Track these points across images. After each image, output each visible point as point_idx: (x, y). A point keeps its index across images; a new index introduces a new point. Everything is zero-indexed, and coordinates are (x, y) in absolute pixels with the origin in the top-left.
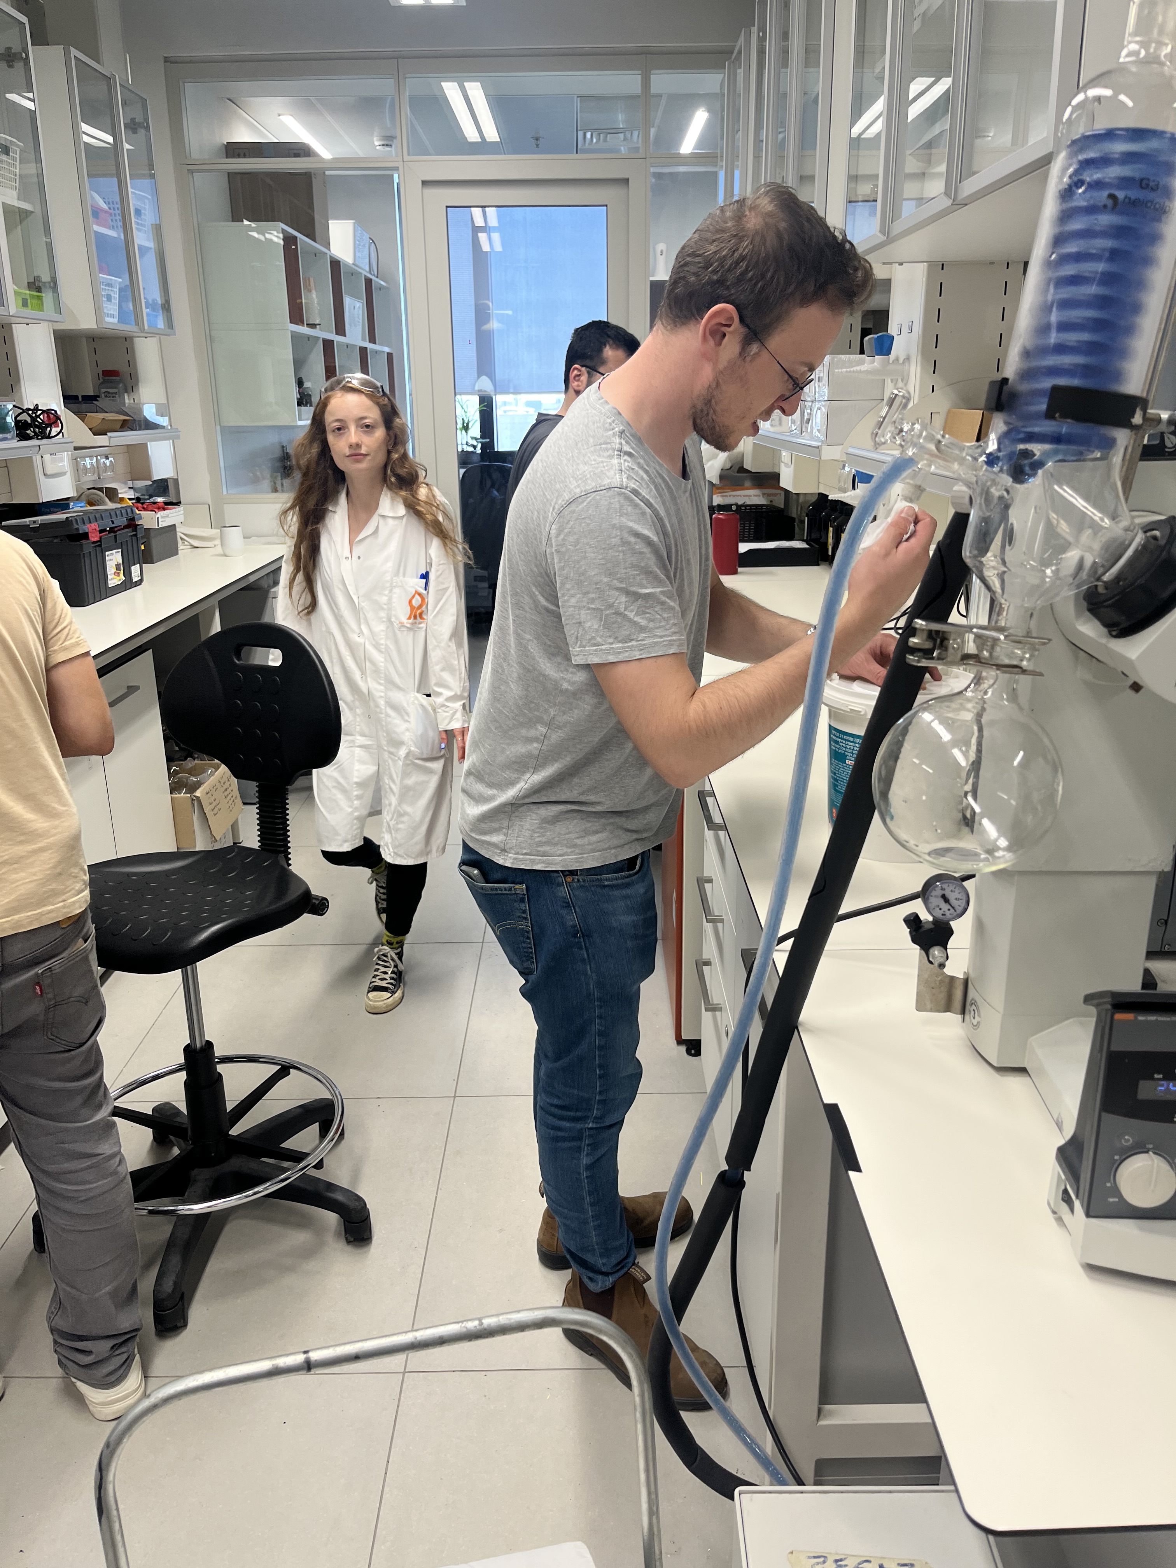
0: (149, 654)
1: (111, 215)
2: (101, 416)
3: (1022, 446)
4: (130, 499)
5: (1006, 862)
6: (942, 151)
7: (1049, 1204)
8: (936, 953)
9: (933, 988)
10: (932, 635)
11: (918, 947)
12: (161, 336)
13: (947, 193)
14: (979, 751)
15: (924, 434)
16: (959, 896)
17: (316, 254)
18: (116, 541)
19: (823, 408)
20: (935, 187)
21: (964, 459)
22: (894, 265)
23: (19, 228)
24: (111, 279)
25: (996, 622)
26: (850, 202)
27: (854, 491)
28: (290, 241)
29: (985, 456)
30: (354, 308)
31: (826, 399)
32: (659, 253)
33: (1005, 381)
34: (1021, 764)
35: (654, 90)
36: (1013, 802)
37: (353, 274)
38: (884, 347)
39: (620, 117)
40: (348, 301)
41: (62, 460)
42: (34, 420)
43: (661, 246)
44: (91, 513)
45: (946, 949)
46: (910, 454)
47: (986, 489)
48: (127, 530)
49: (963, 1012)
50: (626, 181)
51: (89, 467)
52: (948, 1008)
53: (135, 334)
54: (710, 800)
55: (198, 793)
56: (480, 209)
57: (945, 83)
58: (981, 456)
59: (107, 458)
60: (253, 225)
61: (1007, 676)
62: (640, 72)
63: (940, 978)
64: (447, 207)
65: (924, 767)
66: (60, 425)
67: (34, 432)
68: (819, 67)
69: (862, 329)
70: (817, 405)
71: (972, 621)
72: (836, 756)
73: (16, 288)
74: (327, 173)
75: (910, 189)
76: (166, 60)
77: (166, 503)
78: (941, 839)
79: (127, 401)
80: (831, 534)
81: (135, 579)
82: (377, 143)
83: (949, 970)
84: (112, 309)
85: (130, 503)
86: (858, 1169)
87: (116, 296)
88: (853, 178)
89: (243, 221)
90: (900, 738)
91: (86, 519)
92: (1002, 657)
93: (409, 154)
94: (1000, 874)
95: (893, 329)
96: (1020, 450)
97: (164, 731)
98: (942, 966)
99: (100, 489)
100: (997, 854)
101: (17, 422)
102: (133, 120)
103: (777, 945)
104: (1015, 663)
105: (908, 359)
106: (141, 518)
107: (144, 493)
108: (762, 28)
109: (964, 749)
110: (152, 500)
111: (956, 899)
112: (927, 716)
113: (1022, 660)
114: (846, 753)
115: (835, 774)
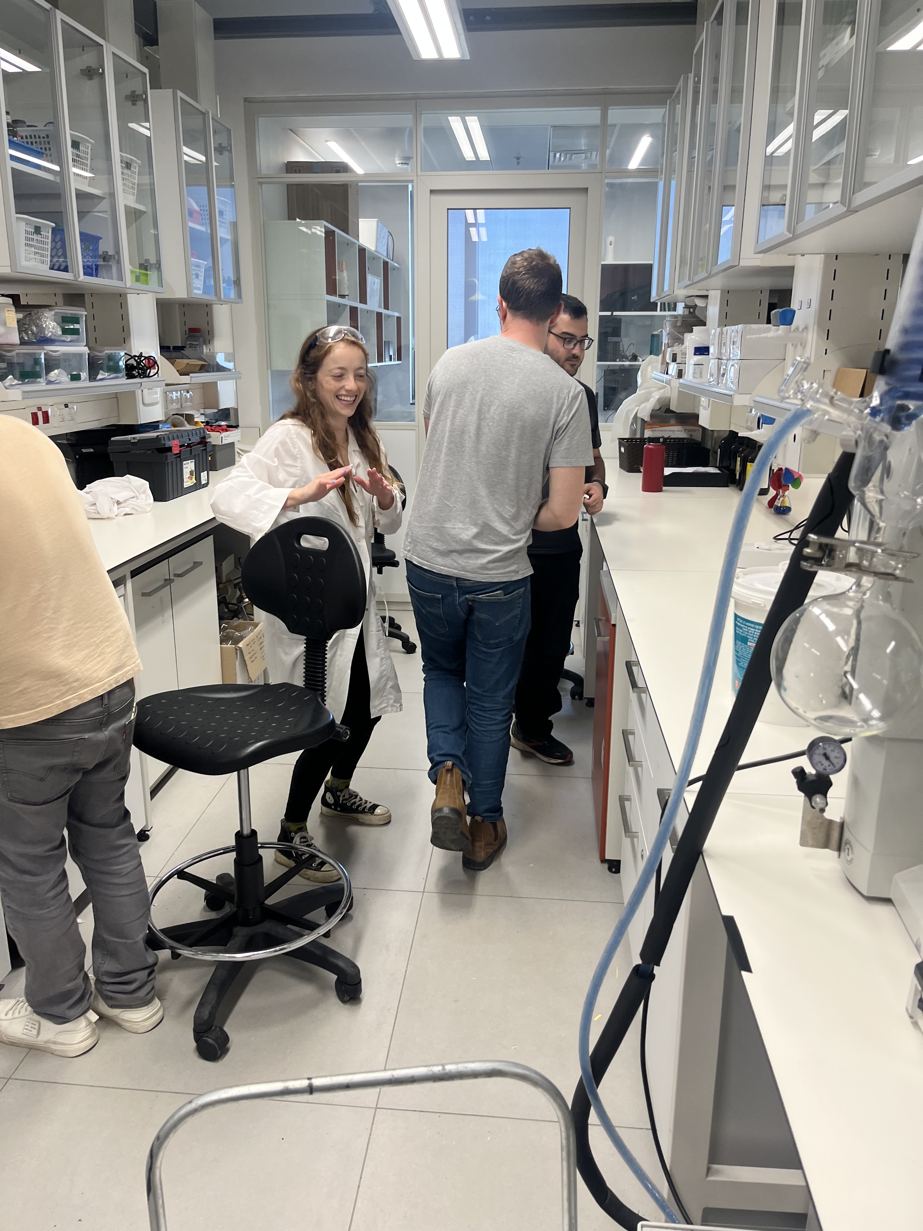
0: (210, 540)
1: (201, 215)
2: (186, 361)
3: (899, 402)
4: (202, 422)
5: (878, 729)
6: (839, 169)
7: (907, 1010)
8: (818, 800)
9: (814, 828)
10: (822, 547)
11: (803, 794)
12: (233, 304)
13: (843, 202)
14: (858, 639)
15: (820, 391)
16: (838, 755)
17: (349, 244)
18: (191, 454)
19: (736, 365)
20: (833, 195)
21: (852, 411)
22: (797, 256)
23: (134, 225)
24: (200, 263)
25: (876, 538)
26: (763, 205)
27: (758, 430)
28: (329, 234)
29: (869, 409)
30: (374, 283)
31: (739, 358)
32: (609, 244)
33: (887, 351)
34: (893, 651)
35: (610, 122)
36: (885, 682)
37: (374, 258)
38: (787, 319)
39: (583, 141)
40: (370, 278)
41: (156, 394)
42: (138, 364)
43: (611, 238)
44: (175, 432)
45: (826, 797)
46: (808, 406)
47: (869, 434)
48: (200, 446)
49: (839, 849)
50: (586, 190)
51: (174, 398)
52: (826, 845)
53: (213, 302)
54: (635, 669)
55: (240, 645)
56: (472, 211)
57: (841, 114)
58: (866, 408)
59: (188, 392)
60: (303, 222)
61: (882, 581)
62: (600, 108)
63: (820, 821)
64: (448, 209)
65: (813, 650)
66: (157, 368)
67: (138, 372)
68: (742, 103)
69: (769, 304)
70: (731, 363)
71: (853, 537)
72: (740, 639)
73: (131, 267)
74: (360, 184)
75: (812, 196)
76: (246, 100)
77: (229, 426)
78: (825, 709)
79: (205, 351)
80: (738, 463)
81: (203, 482)
82: (397, 162)
83: (827, 815)
84: (199, 283)
85: (202, 425)
86: (749, 970)
87: (202, 274)
88: (767, 188)
89: (296, 220)
90: (794, 627)
91: (171, 437)
92: (878, 567)
93: (421, 171)
94: (872, 739)
95: (794, 305)
96: (898, 405)
97: (218, 596)
98: (822, 810)
99: (182, 415)
100: (871, 723)
101: (126, 365)
102: (220, 144)
103: (688, 786)
104: (889, 571)
105: (806, 328)
106: (210, 437)
107: (212, 418)
108: (697, 75)
109: (846, 637)
110: (217, 423)
111: (835, 757)
112: (816, 610)
113: (895, 569)
114: (748, 637)
115: (738, 652)
